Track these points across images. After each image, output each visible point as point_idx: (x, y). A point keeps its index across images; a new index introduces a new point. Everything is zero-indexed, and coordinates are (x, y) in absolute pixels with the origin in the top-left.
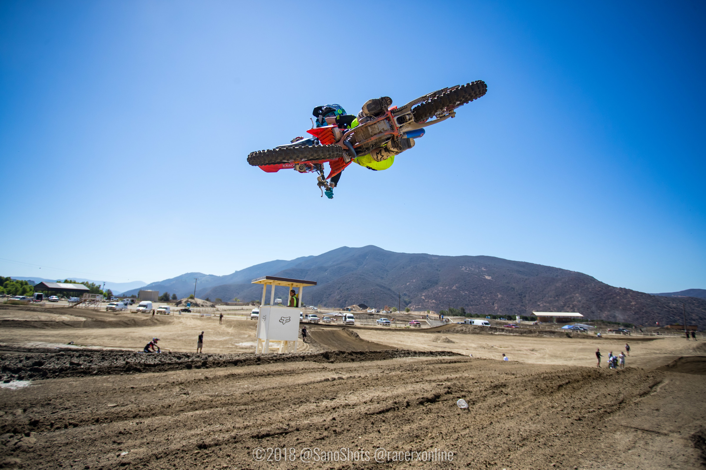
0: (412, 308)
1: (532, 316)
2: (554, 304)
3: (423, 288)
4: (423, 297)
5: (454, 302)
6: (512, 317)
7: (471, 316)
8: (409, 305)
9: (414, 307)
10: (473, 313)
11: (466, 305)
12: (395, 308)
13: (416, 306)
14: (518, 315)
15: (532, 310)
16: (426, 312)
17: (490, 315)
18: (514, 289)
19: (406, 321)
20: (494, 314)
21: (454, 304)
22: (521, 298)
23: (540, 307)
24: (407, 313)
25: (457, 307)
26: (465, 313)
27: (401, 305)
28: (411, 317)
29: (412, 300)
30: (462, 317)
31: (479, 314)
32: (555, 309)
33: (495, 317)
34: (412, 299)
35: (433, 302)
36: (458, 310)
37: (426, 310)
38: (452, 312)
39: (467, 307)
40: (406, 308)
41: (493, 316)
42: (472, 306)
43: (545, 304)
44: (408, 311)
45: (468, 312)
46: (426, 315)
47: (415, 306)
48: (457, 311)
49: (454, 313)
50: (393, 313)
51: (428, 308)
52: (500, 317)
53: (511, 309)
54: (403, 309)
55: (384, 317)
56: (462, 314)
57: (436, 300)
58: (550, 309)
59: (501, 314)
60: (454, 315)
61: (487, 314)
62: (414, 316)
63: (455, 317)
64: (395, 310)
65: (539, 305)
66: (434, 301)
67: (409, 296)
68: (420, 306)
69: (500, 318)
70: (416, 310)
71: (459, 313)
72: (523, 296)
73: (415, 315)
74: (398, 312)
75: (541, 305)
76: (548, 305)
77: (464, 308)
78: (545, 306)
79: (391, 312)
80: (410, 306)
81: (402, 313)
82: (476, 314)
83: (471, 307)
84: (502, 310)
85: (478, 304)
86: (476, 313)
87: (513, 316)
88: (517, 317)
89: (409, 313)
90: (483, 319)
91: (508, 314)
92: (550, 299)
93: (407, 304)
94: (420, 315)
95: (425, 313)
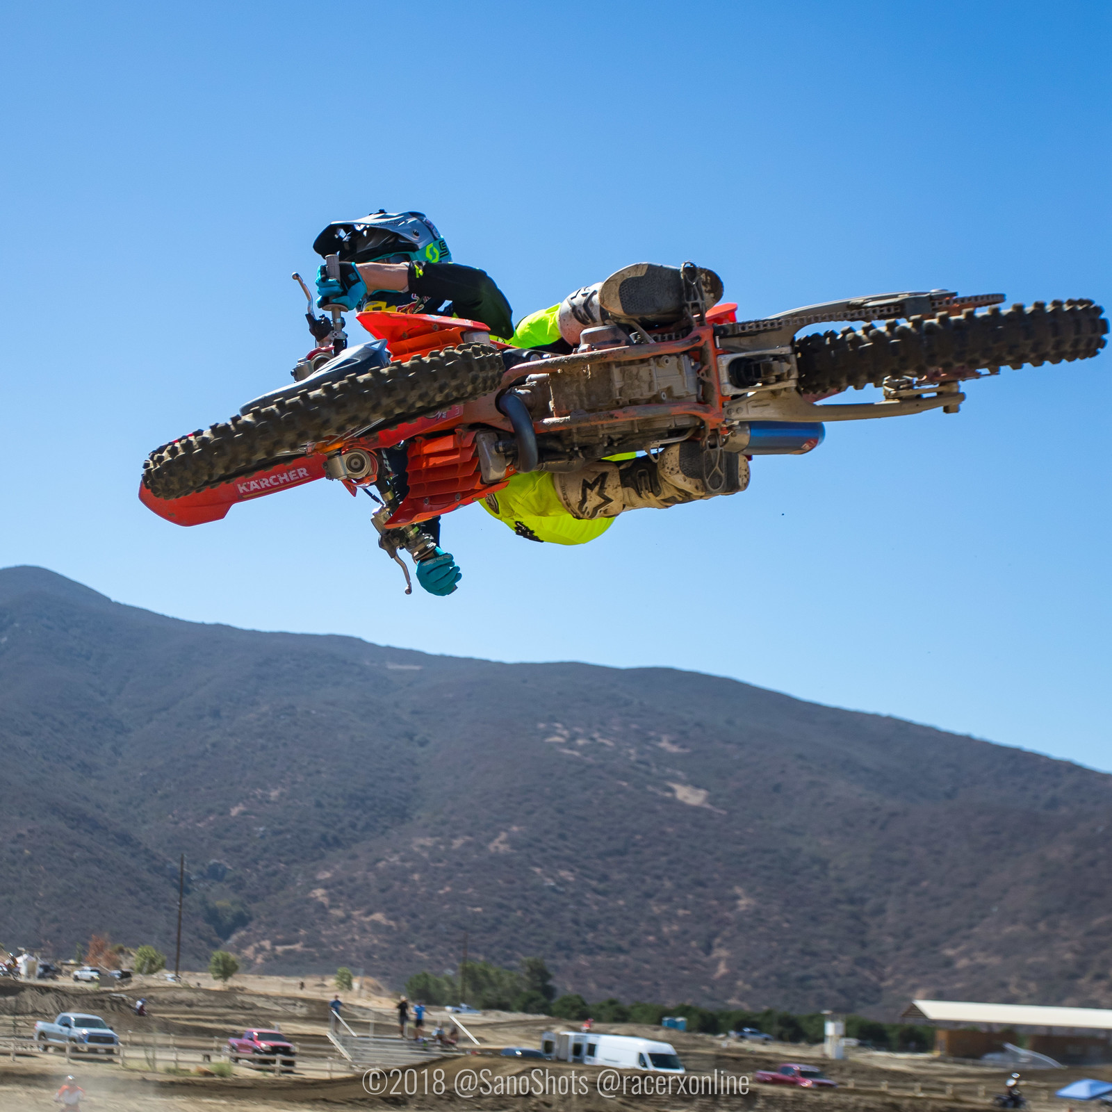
0: (249, 952)
1: (910, 1022)
2: (1030, 960)
3: (324, 837)
4: (319, 893)
5: (493, 929)
6: (805, 1025)
7: (580, 1012)
8: (234, 937)
9: (260, 950)
10: (594, 992)
11: (559, 946)
12: (152, 953)
13: (275, 943)
14: (838, 1012)
15: (914, 988)
16: (331, 982)
17: (684, 1011)
18: (824, 864)
19: (210, 1033)
20: (706, 1006)
21: (496, 938)
22: (855, 916)
23: (956, 972)
24: (218, 985)
25: (509, 958)
26: (549, 992)
27: (186, 937)
28: (243, 1007)
29: (253, 907)
30: (530, 1017)
31: (626, 1003)
32: (1032, 986)
33: (710, 1024)
34: (254, 898)
35: (376, 925)
36: (515, 975)
37: (332, 972)
38: (477, 987)
39: (561, 962)
40: (217, 954)
41: (703, 1016)
42: (590, 952)
43: (981, 959)
44: (226, 971)
45: (565, 987)
46: (330, 998)
47: (267, 944)
48: (507, 982)
49: (490, 994)
50: (138, 980)
51: (343, 960)
52: (742, 1024)
53: (802, 980)
54: (199, 962)
55: (85, 1007)
56: (532, 1000)
57: (391, 912)
58: (1004, 985)
59: (746, 1007)
60: (488, 1006)
61: (671, 1004)
62: (260, 1003)
63: (493, 1016)
64: (151, 967)
65: (949, 963)
66: (378, 917)
67: (238, 885)
68: (298, 947)
69: (739, 1027)
70: (276, 966)
71: (518, 992)
72: (868, 907)
73: (267, 997)
74: (167, 978)
75: (962, 963)
76: (995, 961)
77: (548, 962)
78: (982, 967)
79: (126, 975)
80: (243, 944)
81: (193, 982)
82: (612, 1003)
83: (583, 960)
84: (755, 985)
85: (624, 944)
86: (612, 994)
87: (811, 1018)
88: (830, 1029)
89: (233, 982)
90: (647, 1029)
91: (782, 1008)
92: (1008, 930)
93: (226, 933)
94: (295, 1000)
95: (326, 989)
